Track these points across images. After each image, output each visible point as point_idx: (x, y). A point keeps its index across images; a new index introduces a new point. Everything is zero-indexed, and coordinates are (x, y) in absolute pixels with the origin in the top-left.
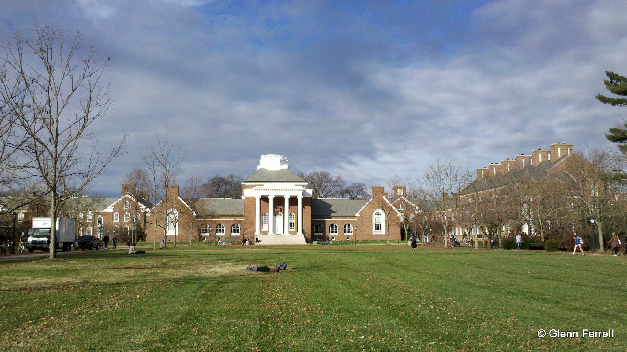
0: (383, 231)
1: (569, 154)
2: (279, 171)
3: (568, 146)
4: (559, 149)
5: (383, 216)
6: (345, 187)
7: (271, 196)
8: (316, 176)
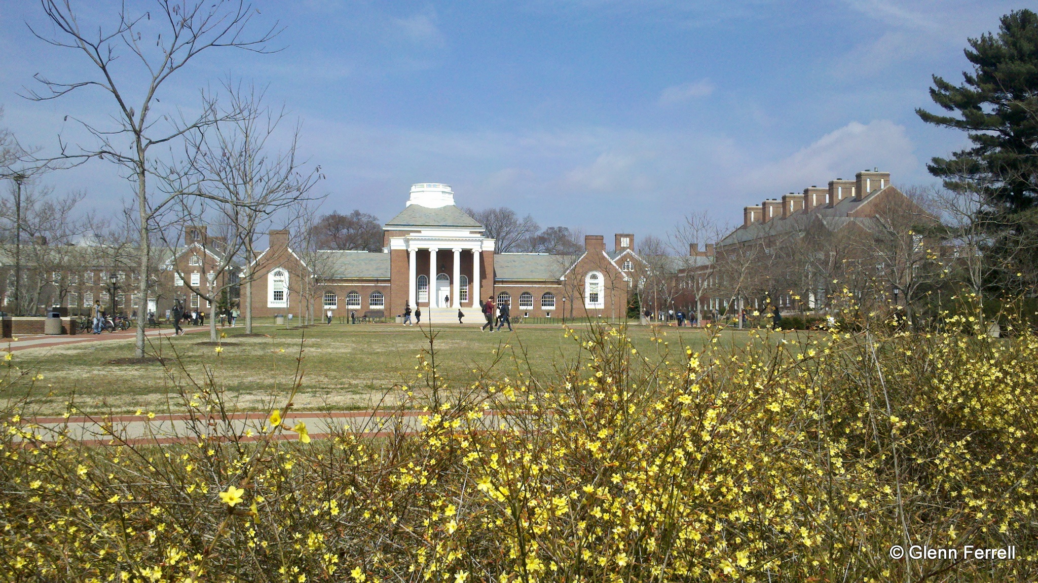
0: (600, 305)
1: (882, 187)
2: (440, 209)
3: (883, 176)
4: (868, 180)
5: (601, 279)
6: (539, 233)
7: (433, 249)
8: (493, 216)
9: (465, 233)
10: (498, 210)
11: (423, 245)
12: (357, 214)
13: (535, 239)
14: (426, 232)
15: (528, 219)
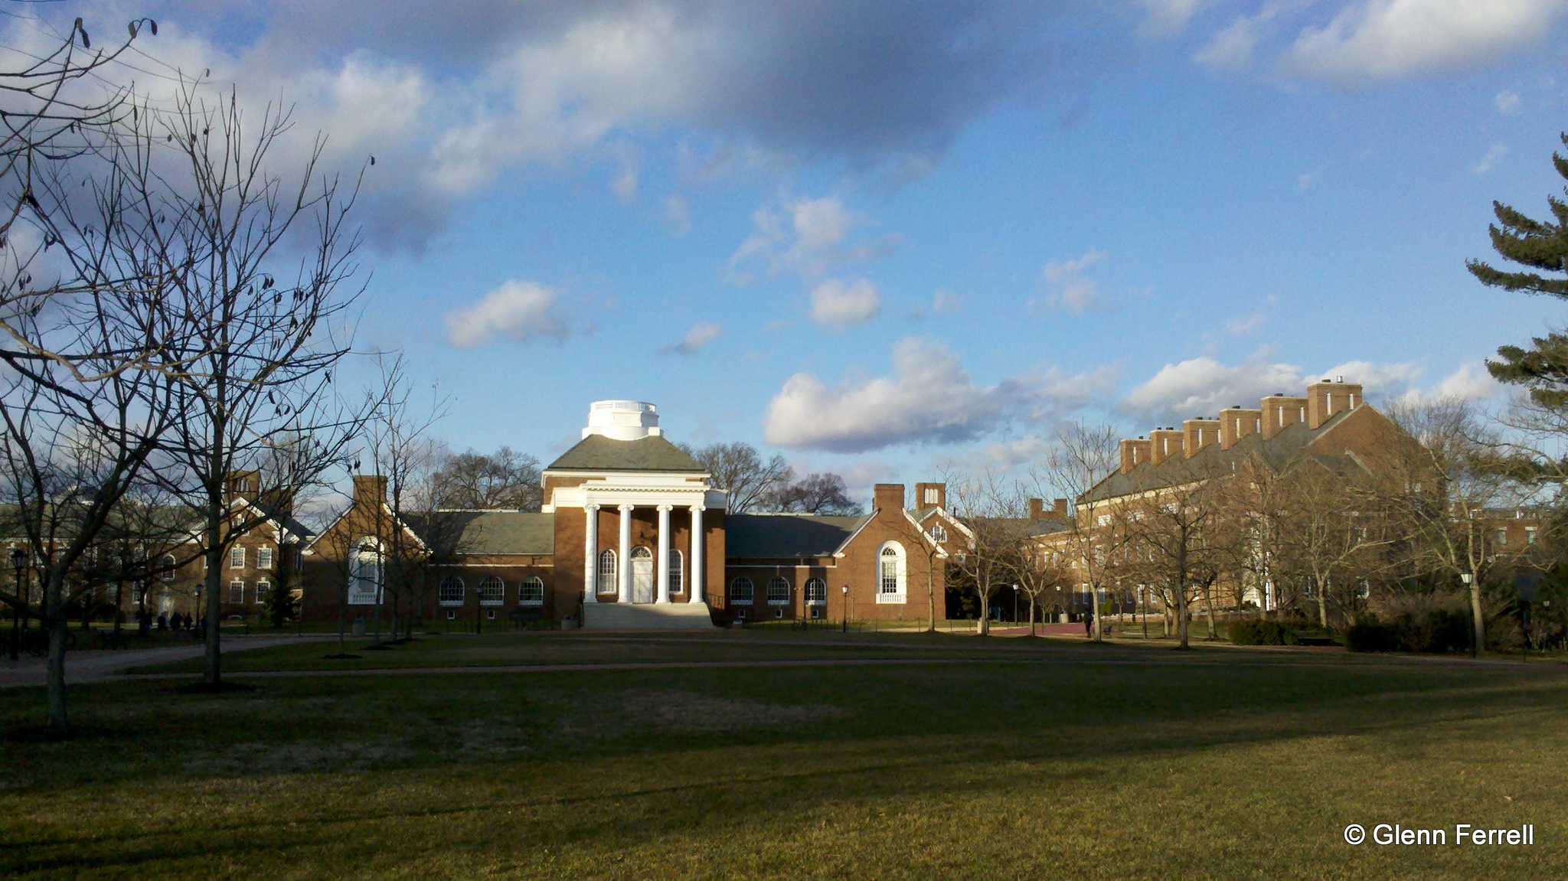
1: (1352, 407)
3: (1350, 388)
4: (1328, 395)
5: (901, 557)
6: (793, 483)
7: (626, 504)
8: (721, 455)
9: (678, 480)
10: (729, 447)
11: (609, 499)
12: (506, 453)
13: (788, 493)
14: (614, 479)
15: (777, 461)
